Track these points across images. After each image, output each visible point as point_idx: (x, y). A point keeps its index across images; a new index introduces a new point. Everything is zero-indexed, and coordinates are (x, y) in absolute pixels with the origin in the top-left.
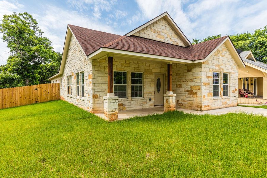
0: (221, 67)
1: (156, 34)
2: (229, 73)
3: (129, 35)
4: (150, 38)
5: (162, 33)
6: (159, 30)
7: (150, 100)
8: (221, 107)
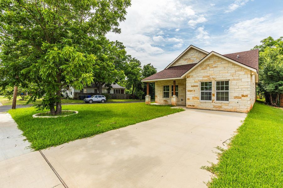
0: (211, 77)
1: (186, 61)
2: (229, 80)
3: (166, 68)
4: (182, 65)
5: (191, 59)
6: (189, 57)
7: (182, 100)
8: (211, 109)
